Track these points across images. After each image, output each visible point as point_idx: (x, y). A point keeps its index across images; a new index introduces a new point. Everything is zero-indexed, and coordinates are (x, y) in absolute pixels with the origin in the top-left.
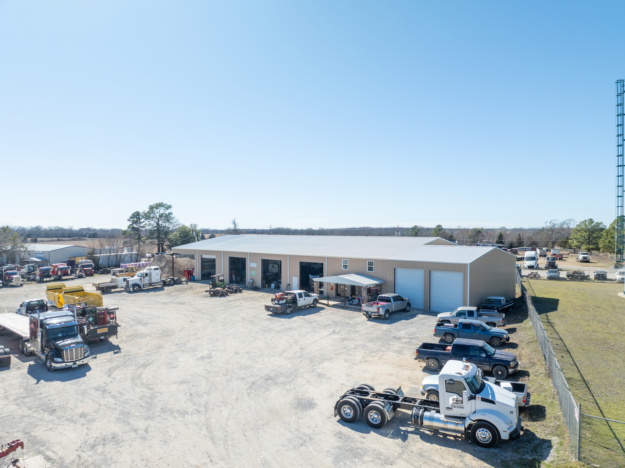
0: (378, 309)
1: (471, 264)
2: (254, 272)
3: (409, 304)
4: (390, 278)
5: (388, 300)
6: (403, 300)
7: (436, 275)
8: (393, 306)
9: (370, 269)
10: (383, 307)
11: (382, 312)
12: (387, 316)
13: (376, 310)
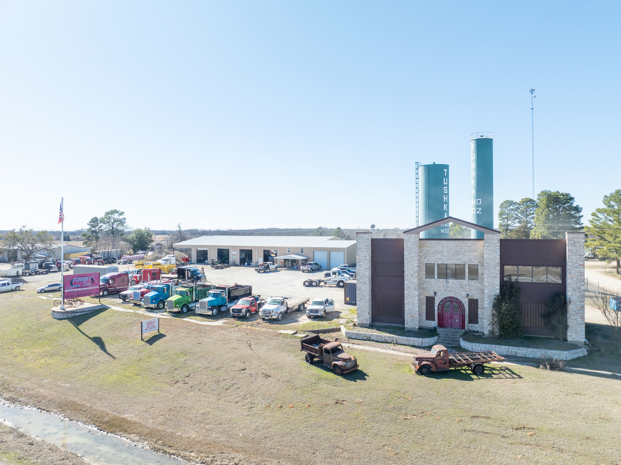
0: (308, 267)
1: (347, 248)
2: (235, 257)
3: (320, 267)
4: (311, 256)
5: (311, 264)
6: (318, 265)
7: (332, 253)
8: (314, 267)
9: (302, 252)
10: (310, 267)
11: (309, 269)
12: (311, 271)
13: (307, 268)
